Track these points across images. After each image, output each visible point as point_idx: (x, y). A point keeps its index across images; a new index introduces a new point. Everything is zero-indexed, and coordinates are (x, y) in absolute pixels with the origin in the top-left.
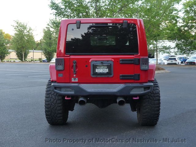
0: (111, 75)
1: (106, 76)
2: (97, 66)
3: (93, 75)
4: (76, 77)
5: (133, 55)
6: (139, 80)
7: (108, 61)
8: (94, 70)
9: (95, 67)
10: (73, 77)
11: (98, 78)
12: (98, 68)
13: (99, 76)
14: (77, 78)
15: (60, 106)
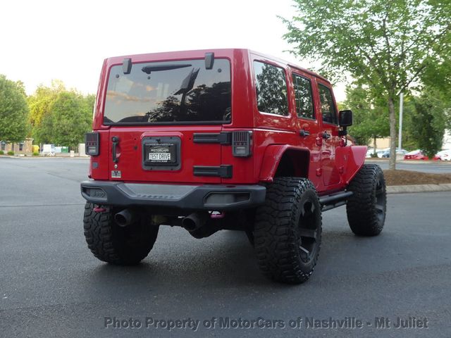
0: (178, 165)
1: (169, 169)
2: (151, 146)
3: (146, 165)
4: (118, 169)
5: (220, 125)
6: (230, 178)
7: (171, 137)
8: (146, 156)
9: (148, 150)
10: (114, 169)
11: (155, 172)
12: (152, 152)
13: (155, 168)
14: (119, 172)
15: (105, 226)
